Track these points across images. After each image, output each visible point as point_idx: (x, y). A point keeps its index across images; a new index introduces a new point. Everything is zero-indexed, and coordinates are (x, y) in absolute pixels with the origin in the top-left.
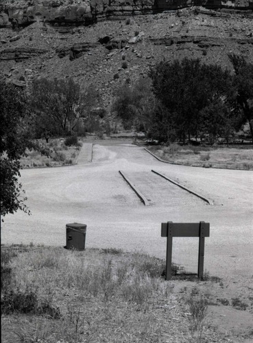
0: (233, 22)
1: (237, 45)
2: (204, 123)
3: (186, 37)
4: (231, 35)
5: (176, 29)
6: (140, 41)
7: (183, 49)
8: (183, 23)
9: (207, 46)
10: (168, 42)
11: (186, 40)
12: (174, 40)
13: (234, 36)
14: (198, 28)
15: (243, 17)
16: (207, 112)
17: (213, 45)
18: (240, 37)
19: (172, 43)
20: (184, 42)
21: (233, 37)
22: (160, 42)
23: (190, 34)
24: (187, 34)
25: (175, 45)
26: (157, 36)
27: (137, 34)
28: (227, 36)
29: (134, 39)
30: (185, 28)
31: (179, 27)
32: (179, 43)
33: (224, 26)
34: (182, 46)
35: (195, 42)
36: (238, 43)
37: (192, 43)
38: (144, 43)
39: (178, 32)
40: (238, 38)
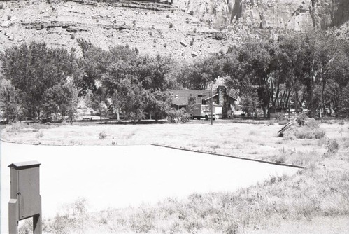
0: (99, 9)
1: (103, 30)
2: (48, 103)
3: (55, 22)
4: (97, 22)
5: (46, 14)
6: (12, 25)
7: (52, 33)
8: (53, 9)
9: (75, 31)
10: (39, 26)
11: (55, 24)
12: (45, 25)
13: (101, 22)
14: (67, 14)
15: (109, 6)
16: (50, 91)
17: (81, 30)
18: (106, 23)
19: (42, 27)
20: (54, 27)
21: (99, 23)
22: (31, 26)
23: (59, 19)
24: (56, 20)
25: (45, 30)
26: (28, 21)
27: (9, 18)
28: (94, 22)
29: (6, 23)
30: (55, 14)
31: (49, 12)
32: (49, 27)
33: (91, 13)
34: (52, 30)
35: (63, 27)
36: (104, 28)
37: (61, 28)
38: (16, 27)
39: (48, 17)
40: (103, 24)
